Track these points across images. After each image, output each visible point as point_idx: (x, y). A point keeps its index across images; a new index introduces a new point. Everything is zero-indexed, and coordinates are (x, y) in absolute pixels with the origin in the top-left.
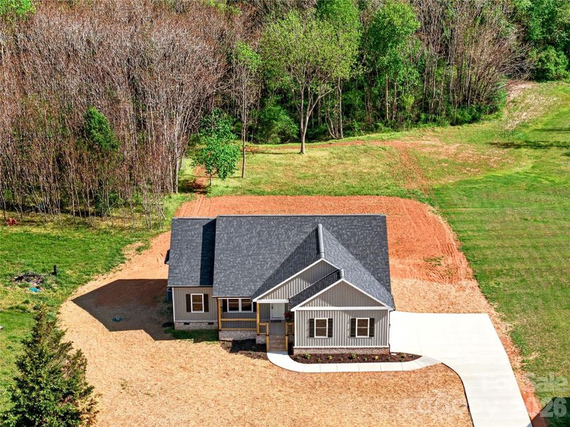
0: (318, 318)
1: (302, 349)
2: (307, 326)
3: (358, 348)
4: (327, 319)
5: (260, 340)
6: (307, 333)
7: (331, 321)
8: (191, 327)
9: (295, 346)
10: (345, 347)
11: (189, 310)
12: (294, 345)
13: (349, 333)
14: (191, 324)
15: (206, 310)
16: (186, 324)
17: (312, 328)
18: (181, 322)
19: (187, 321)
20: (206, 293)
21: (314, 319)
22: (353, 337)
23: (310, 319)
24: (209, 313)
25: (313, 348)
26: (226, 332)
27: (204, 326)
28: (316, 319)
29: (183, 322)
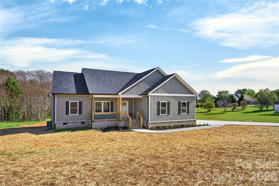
0: (162, 102)
1: (153, 123)
2: (156, 107)
3: (182, 122)
4: (167, 102)
6: (156, 112)
8: (69, 125)
9: (149, 122)
10: (176, 121)
13: (177, 112)
15: (80, 113)
16: (64, 124)
17: (159, 108)
18: (61, 123)
19: (66, 122)
20: (80, 101)
21: (160, 102)
22: (180, 114)
23: (158, 102)
24: (82, 115)
25: (160, 122)
26: (97, 122)
27: (78, 125)
28: (161, 102)
29: (62, 123)
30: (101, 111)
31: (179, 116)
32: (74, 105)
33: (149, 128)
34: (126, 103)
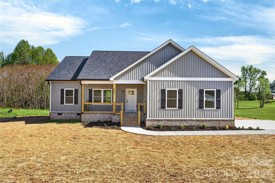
0: (169, 89)
1: (154, 120)
2: (158, 97)
3: (206, 120)
4: (177, 90)
5: (115, 119)
6: (158, 105)
7: (181, 92)
8: (63, 116)
9: (148, 118)
10: (194, 119)
11: (62, 102)
12: (146, 117)
13: (197, 105)
14: (63, 114)
15: (76, 102)
16: (59, 114)
17: (163, 98)
18: (55, 113)
19: (61, 112)
20: (76, 88)
21: (165, 90)
22: (202, 109)
23: (162, 90)
24: (78, 105)
25: (165, 120)
26: (87, 114)
27: (74, 116)
28: (167, 89)
29: (57, 113)
30: (100, 101)
31: (200, 112)
32: (69, 92)
33: (147, 127)
34: (133, 92)
